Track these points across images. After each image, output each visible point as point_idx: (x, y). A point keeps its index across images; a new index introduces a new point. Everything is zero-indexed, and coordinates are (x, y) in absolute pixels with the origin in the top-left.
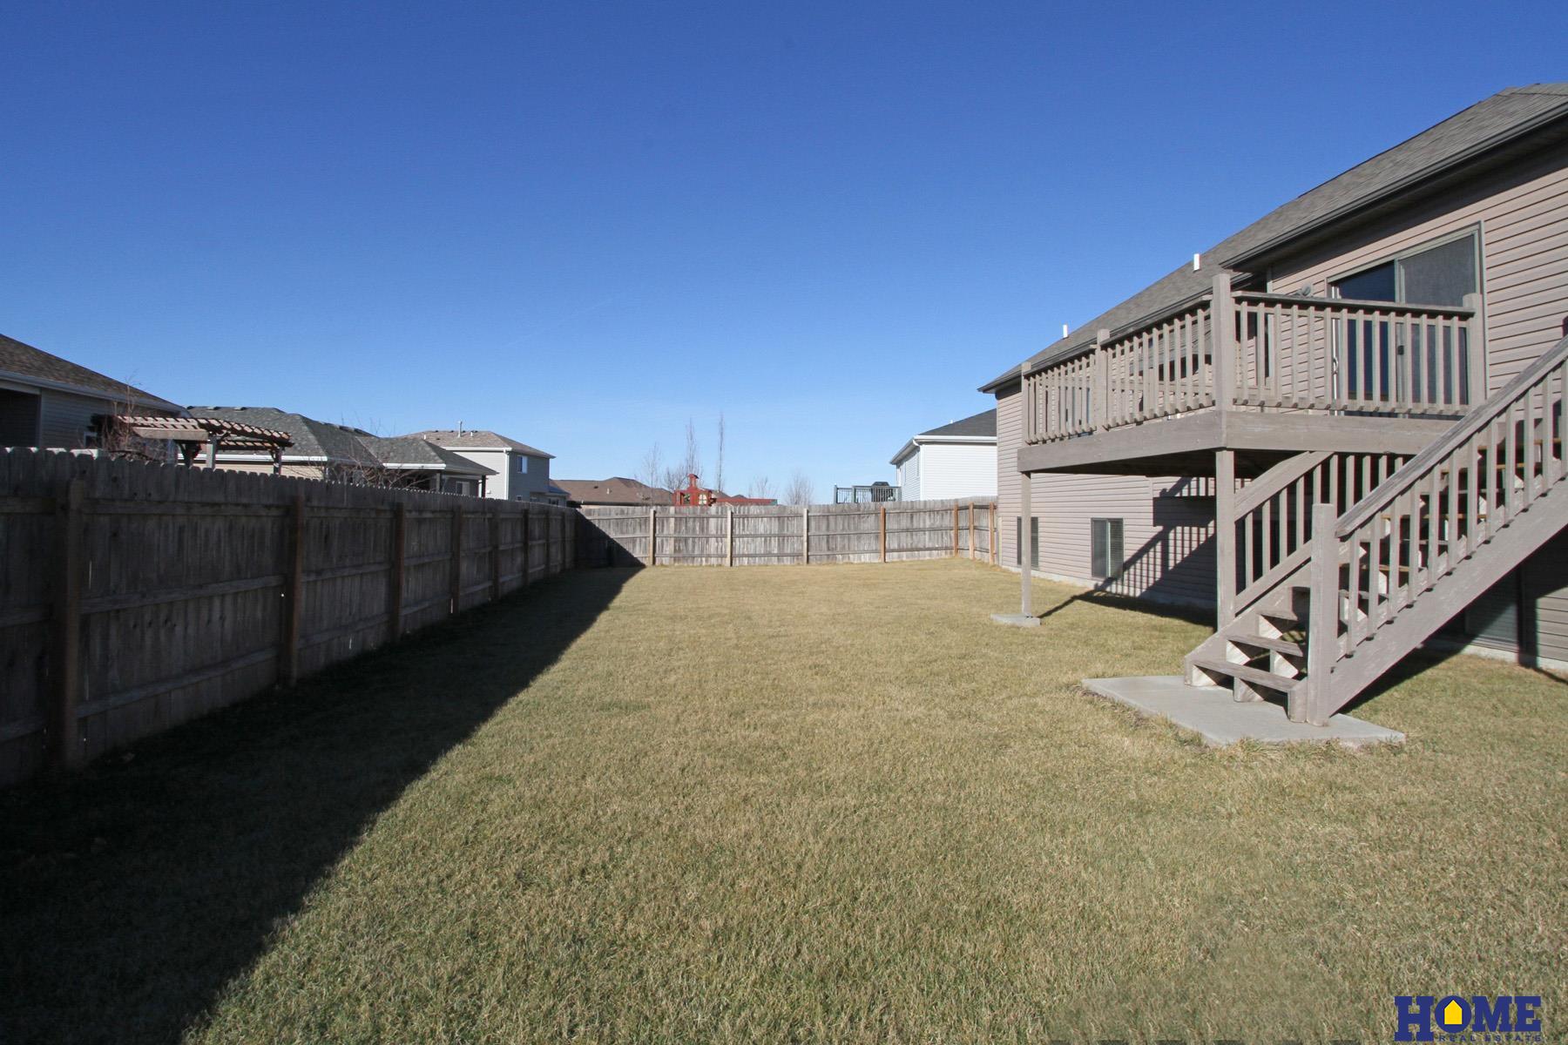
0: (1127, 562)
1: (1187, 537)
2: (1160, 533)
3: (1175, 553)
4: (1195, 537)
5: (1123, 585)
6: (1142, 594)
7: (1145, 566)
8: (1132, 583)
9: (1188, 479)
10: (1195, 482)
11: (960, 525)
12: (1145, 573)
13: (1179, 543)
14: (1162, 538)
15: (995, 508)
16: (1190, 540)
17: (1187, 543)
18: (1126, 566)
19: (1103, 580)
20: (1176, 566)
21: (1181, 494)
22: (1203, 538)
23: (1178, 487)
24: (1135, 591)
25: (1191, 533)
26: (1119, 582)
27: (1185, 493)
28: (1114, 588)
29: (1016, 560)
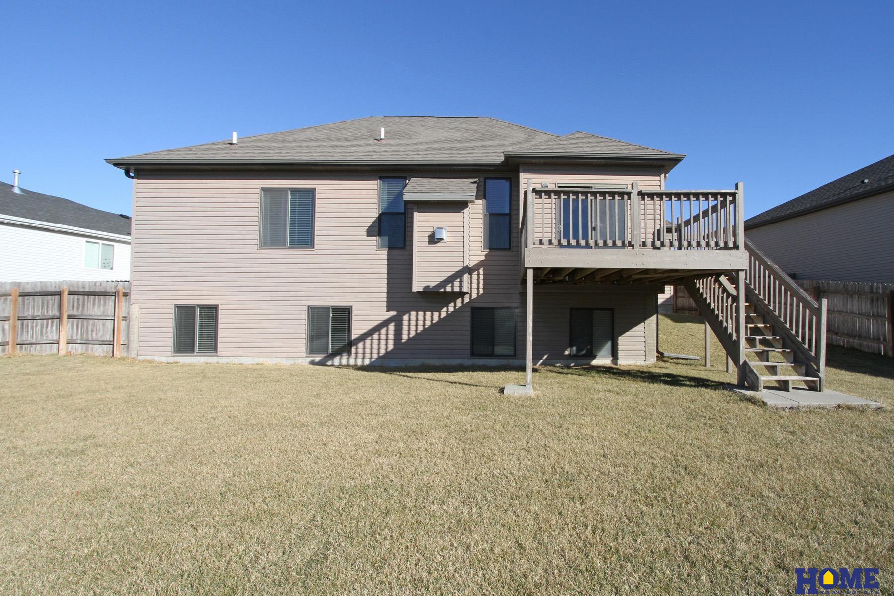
0: (355, 340)
1: (421, 318)
2: (394, 316)
3: (409, 330)
4: (428, 318)
5: (349, 357)
6: (372, 362)
7: (376, 341)
8: (360, 355)
12: (375, 346)
13: (413, 323)
14: (395, 320)
16: (424, 321)
17: (420, 323)
18: (354, 343)
21: (445, 289)
22: (436, 319)
24: (363, 361)
25: (424, 316)
28: (337, 361)
29: (171, 349)
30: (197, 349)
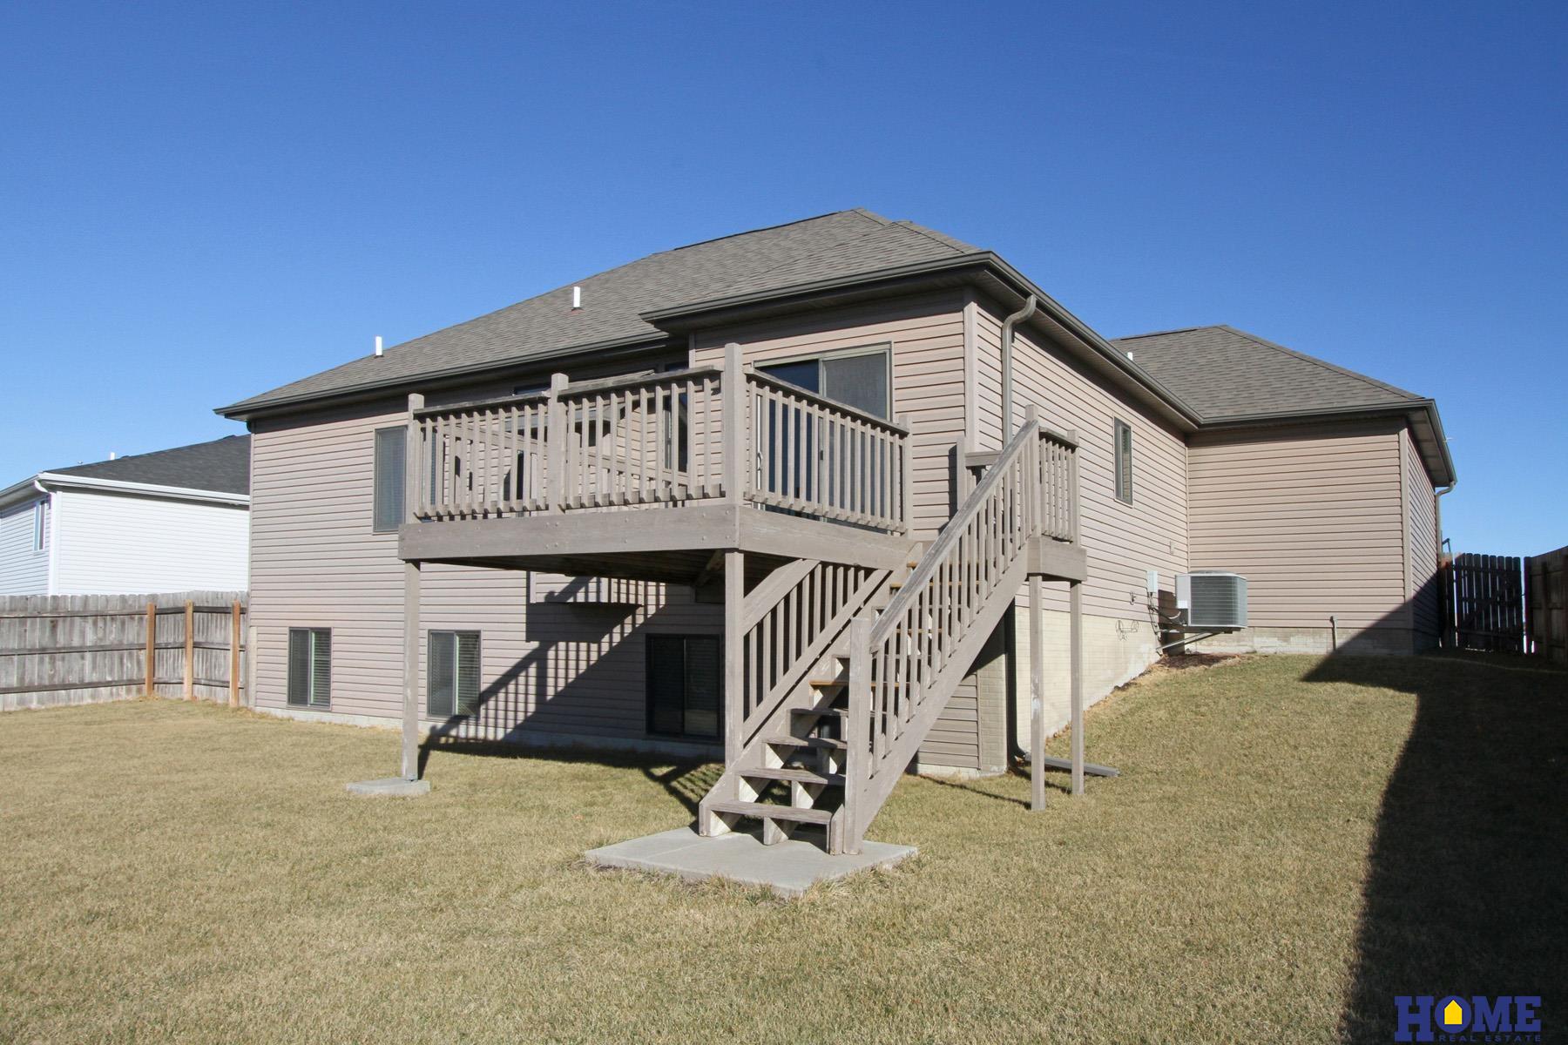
0: (484, 692)
1: (572, 655)
2: (535, 651)
3: (556, 678)
4: (583, 655)
5: (477, 725)
6: (506, 735)
7: (511, 697)
8: (491, 721)
9: (587, 578)
10: (595, 585)
11: (161, 640)
12: (511, 706)
13: (562, 664)
14: (538, 657)
15: (243, 611)
16: (578, 660)
17: (572, 664)
18: (484, 698)
19: (446, 719)
20: (557, 695)
21: (575, 598)
22: (594, 656)
23: (571, 590)
24: (496, 732)
25: (578, 651)
26: (472, 721)
27: (581, 598)
28: (463, 731)
29: (285, 697)
30: (312, 699)
